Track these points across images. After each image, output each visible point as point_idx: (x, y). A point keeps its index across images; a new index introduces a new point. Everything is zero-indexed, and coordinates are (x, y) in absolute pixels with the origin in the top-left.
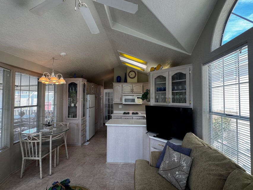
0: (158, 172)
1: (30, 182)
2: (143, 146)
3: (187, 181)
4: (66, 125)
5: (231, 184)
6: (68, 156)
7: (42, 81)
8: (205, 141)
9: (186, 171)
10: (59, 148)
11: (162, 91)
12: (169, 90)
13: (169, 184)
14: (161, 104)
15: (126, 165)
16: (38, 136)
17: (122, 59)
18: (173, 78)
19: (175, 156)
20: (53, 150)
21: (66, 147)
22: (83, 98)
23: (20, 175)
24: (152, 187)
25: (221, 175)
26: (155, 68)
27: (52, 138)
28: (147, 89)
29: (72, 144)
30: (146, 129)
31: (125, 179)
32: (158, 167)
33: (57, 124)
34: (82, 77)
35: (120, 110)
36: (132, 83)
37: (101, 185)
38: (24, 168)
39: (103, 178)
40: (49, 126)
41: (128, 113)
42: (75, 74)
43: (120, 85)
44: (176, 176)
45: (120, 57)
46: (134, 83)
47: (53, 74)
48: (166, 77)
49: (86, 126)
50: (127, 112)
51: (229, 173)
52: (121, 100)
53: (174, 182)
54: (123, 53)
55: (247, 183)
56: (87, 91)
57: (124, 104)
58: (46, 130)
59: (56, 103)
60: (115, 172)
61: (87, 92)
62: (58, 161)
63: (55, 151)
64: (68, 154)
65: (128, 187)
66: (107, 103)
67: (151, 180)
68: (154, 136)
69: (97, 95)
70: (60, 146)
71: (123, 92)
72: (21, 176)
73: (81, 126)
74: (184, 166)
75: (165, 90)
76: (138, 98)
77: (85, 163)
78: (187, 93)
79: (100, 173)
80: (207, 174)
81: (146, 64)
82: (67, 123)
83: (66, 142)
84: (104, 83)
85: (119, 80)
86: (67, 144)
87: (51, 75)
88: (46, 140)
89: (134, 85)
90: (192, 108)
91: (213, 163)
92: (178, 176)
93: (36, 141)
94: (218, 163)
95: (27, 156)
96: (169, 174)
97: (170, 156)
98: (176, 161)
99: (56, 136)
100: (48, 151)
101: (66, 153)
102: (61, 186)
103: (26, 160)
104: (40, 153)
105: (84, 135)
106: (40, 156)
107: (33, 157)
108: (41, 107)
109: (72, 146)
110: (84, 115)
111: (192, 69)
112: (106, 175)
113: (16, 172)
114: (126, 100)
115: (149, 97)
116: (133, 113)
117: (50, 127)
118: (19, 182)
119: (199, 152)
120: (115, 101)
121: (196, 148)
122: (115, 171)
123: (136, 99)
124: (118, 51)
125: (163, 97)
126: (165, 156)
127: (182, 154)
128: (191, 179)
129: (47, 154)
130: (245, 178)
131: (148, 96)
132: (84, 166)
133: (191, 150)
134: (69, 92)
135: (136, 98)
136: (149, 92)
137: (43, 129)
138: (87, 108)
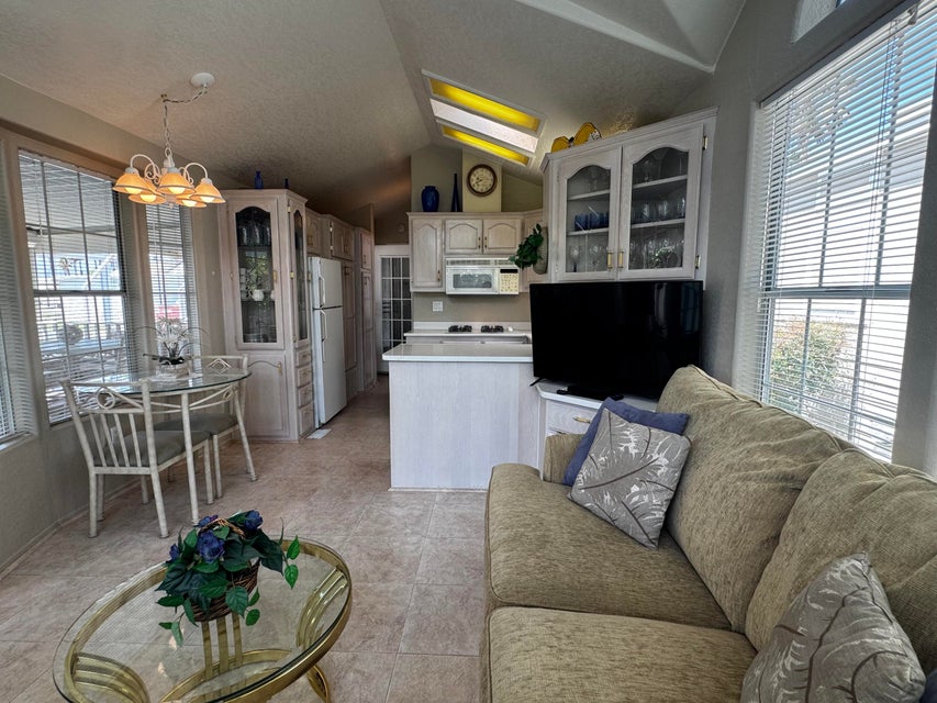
0: (569, 496)
1: (127, 547)
2: (520, 432)
3: (669, 514)
4: (239, 364)
5: (816, 495)
6: (252, 471)
7: (130, 190)
8: (742, 388)
9: (665, 481)
10: (219, 440)
11: (594, 228)
12: (622, 223)
13: (605, 525)
14: (587, 275)
15: (459, 494)
16: (136, 395)
17: (442, 111)
18: (639, 172)
19: (631, 437)
20: (198, 447)
21: (246, 446)
22: (294, 269)
23: (89, 528)
24: (547, 533)
25: (786, 478)
26: (572, 139)
27: (190, 402)
28: (538, 225)
29: (265, 436)
30: (530, 370)
31: (456, 534)
32: (569, 483)
33: (204, 363)
34: (287, 187)
35: (437, 317)
36: (480, 214)
37: (374, 553)
38: (100, 505)
39: (379, 533)
40: (175, 362)
41: (467, 329)
42: (258, 173)
43: (435, 219)
44: (631, 498)
45: (432, 101)
46: (492, 214)
47: (169, 162)
48: (610, 171)
49: (312, 372)
50: (461, 324)
51: (814, 468)
52: (441, 279)
53: (622, 517)
54: (444, 79)
55: (873, 484)
56: (308, 244)
57: (451, 296)
58: (166, 377)
59: (193, 287)
60: (422, 515)
61: (311, 250)
62: (219, 484)
63: (207, 450)
64: (254, 466)
65: (467, 555)
66: (387, 299)
67: (542, 515)
68: (559, 392)
69: (348, 264)
70: (222, 435)
71: (448, 250)
72: (93, 531)
73: (295, 355)
74: (658, 467)
75: (604, 223)
76: (503, 271)
77: (314, 491)
78: (690, 230)
79: (368, 517)
80: (739, 479)
81: (534, 130)
82: (240, 357)
83: (241, 423)
84: (375, 221)
85: (429, 204)
86: (248, 437)
87: (161, 166)
88: (169, 409)
89: (488, 223)
90: (701, 282)
91: (763, 443)
92: (636, 499)
93: (130, 411)
94: (777, 443)
95: (104, 464)
96: (608, 497)
97: (614, 440)
98: (633, 452)
99: (205, 394)
100: (179, 448)
101: (246, 460)
102: (231, 529)
103: (105, 475)
104: (152, 452)
105: (307, 405)
106: (153, 461)
107: (128, 464)
108: (139, 299)
109: (268, 442)
110: (303, 332)
111: (712, 130)
112: (388, 522)
113: (75, 519)
114: (457, 281)
115: (543, 255)
116: (486, 329)
117: (177, 366)
118: (88, 548)
119: (715, 420)
120: (419, 285)
121: (704, 408)
122: (420, 512)
123: (497, 278)
124: (424, 72)
125: (596, 249)
126: (596, 440)
127: (654, 431)
128: (681, 504)
129: (176, 459)
130: (871, 471)
131: (542, 249)
132: (312, 499)
133: (688, 418)
134: (239, 245)
135: (497, 271)
136: (545, 237)
137: (152, 374)
138: (314, 309)
